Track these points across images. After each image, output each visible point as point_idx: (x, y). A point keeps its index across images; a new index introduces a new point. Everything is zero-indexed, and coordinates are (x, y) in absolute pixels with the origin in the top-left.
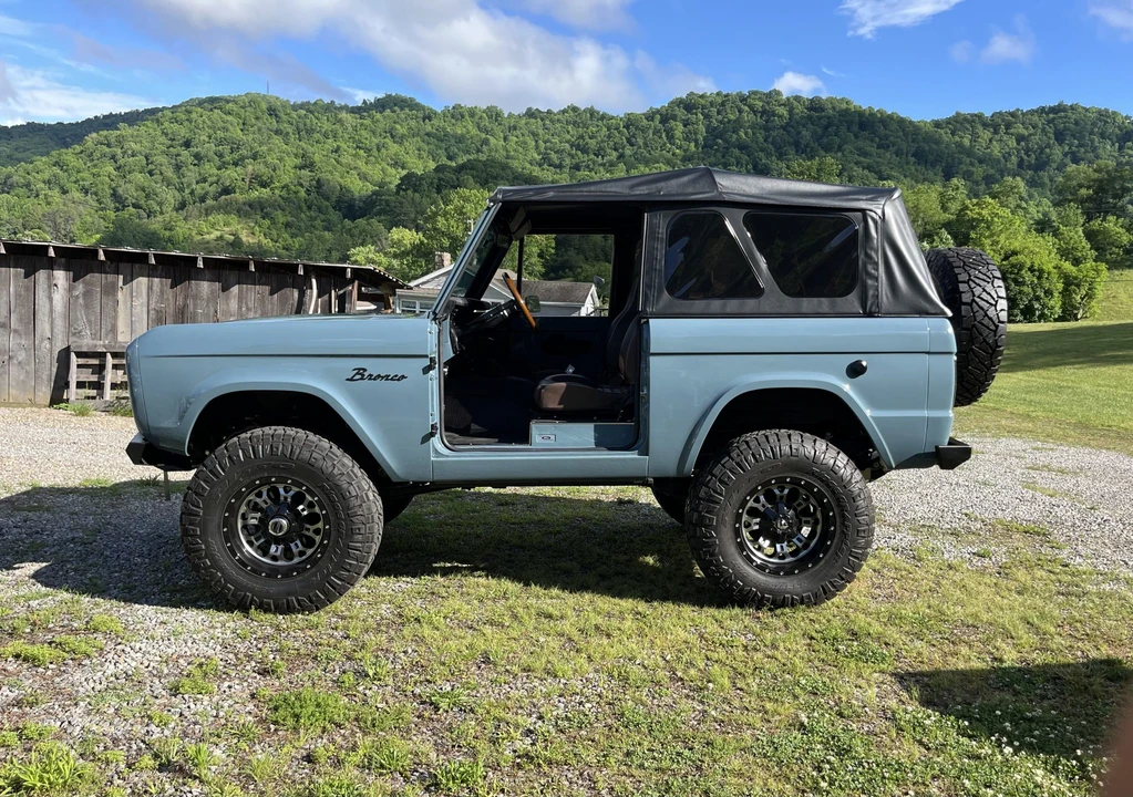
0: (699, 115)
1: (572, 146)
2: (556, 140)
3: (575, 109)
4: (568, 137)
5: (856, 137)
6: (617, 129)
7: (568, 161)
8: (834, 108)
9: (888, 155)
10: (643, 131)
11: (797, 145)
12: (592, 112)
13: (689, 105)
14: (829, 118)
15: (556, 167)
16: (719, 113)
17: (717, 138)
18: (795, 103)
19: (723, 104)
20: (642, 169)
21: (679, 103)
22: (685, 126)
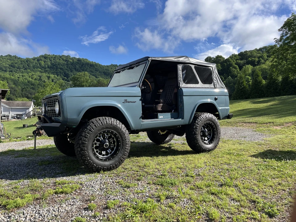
0: (48, 60)
1: (9, 65)
2: (4, 64)
3: (10, 56)
4: (8, 63)
5: (90, 68)
6: (24, 62)
7: (8, 69)
8: (84, 61)
9: (97, 72)
10: (32, 63)
11: (75, 69)
12: (15, 57)
13: (45, 57)
14: (83, 63)
15: (4, 71)
16: (54, 60)
17: (54, 66)
18: (74, 59)
19: (55, 58)
20: (32, 73)
21: (42, 56)
22: (44, 62)
